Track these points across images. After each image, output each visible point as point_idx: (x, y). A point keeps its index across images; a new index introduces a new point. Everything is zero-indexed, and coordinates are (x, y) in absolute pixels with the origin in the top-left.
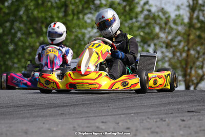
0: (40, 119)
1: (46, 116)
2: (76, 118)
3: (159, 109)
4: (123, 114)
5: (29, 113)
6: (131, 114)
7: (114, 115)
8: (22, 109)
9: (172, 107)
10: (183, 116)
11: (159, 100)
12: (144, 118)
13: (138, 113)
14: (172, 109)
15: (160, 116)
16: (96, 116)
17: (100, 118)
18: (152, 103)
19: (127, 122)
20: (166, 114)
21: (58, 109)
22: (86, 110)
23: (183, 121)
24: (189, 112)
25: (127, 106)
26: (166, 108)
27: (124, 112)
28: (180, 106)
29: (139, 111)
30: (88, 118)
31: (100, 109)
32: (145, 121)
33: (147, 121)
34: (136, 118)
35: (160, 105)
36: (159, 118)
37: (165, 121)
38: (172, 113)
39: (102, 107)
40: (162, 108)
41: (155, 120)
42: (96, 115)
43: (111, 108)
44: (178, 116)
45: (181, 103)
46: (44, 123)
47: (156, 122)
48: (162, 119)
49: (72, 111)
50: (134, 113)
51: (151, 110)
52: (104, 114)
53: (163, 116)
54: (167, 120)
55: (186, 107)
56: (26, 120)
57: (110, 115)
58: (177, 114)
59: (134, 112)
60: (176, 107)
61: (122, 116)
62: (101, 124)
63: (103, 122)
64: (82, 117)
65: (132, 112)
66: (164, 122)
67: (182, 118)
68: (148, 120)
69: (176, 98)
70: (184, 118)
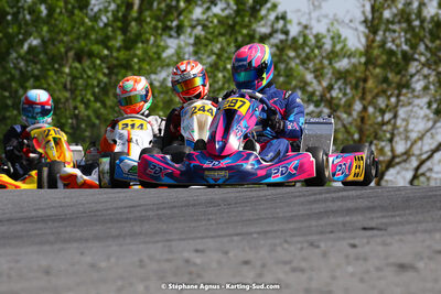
0: (75, 245)
1: (87, 240)
2: (145, 243)
3: (307, 223)
4: (237, 235)
5: (53, 234)
6: (251, 234)
7: (219, 236)
8: (40, 225)
9: (332, 219)
10: (354, 238)
11: (308, 207)
12: (278, 241)
13: (266, 232)
14: (332, 224)
15: (310, 238)
16: (184, 239)
17: (191, 242)
18: (294, 213)
19: (243, 250)
20: (322, 233)
21: (109, 225)
22: (165, 227)
23: (354, 246)
24: (365, 229)
25: (244, 218)
26: (322, 222)
27: (239, 231)
28: (348, 218)
29: (268, 229)
30: (168, 243)
31: (193, 224)
32: (279, 249)
33: (283, 249)
34: (262, 242)
35: (309, 216)
36: (308, 242)
37: (318, 247)
38: (332, 232)
39: (196, 221)
40: (314, 223)
41: (299, 246)
42: (184, 237)
43: (214, 222)
44: (344, 239)
45: (349, 211)
46: (82, 254)
47: (302, 249)
48: (312, 244)
49: (137, 229)
50: (259, 233)
51: (292, 226)
52: (200, 235)
53: (315, 238)
54: (322, 245)
55: (359, 219)
56: (47, 248)
57: (212, 237)
58: (342, 234)
59: (258, 230)
60: (340, 220)
61: (235, 238)
62: (194, 254)
63: (197, 251)
64: (158, 242)
65: (253, 230)
66: (317, 251)
67: (352, 242)
68: (286, 246)
69: (340, 203)
70: (356, 242)
